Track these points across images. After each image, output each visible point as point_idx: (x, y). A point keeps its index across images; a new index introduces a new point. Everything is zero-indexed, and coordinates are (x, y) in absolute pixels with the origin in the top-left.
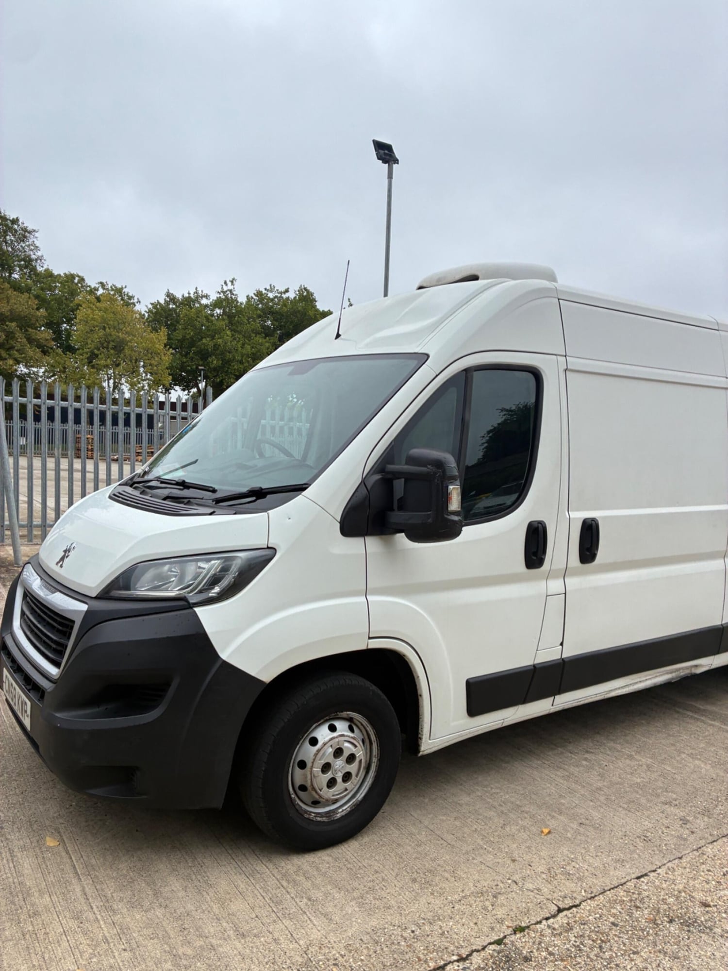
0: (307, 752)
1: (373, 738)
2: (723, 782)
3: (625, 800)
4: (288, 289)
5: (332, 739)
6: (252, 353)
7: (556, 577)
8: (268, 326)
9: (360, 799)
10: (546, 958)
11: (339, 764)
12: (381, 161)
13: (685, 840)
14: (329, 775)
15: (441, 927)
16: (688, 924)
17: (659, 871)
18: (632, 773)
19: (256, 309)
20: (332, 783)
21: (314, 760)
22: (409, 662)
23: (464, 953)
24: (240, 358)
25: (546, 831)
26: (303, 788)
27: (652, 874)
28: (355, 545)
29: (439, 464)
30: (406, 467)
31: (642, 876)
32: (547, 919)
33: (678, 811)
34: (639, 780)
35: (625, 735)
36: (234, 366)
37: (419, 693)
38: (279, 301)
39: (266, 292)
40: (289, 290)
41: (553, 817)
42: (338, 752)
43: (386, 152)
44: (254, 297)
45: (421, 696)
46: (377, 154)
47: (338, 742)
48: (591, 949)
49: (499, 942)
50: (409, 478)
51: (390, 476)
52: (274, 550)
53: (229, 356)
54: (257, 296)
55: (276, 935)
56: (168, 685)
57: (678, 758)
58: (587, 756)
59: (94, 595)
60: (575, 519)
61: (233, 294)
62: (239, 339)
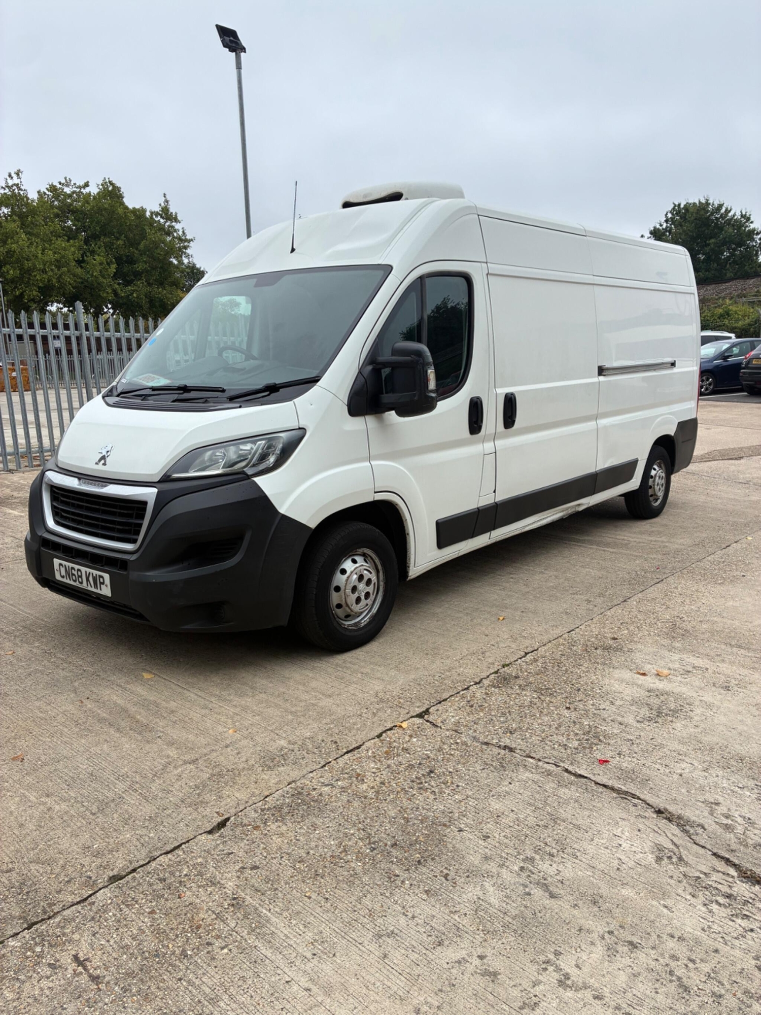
0: (339, 579)
1: (380, 567)
2: (607, 577)
3: (546, 596)
4: (88, 182)
5: (355, 569)
6: (56, 260)
7: (489, 441)
8: (69, 228)
9: (375, 612)
10: (528, 675)
11: (361, 586)
12: (227, 49)
13: (592, 610)
14: (356, 595)
15: (456, 672)
16: (607, 648)
17: (580, 627)
18: (546, 581)
19: (52, 207)
20: (358, 600)
21: (346, 584)
22: (399, 509)
23: (477, 680)
24: (42, 266)
25: (501, 618)
26: (339, 606)
27: (577, 630)
28: (359, 423)
29: (419, 354)
30: (394, 358)
31: (571, 631)
32: (520, 658)
33: (582, 597)
34: (552, 584)
35: (534, 561)
36: (35, 276)
37: (406, 532)
38: (79, 196)
39: (61, 186)
40: (89, 184)
41: (503, 611)
42: (361, 578)
43: (232, 38)
44: (48, 193)
45: (408, 534)
46: (222, 41)
47: (360, 570)
48: (553, 667)
49: (496, 672)
50: (394, 366)
51: (378, 367)
52: (303, 430)
53: (27, 265)
54: (51, 192)
55: (352, 692)
56: (241, 538)
57: (575, 569)
58: (512, 576)
59: (157, 480)
60: (500, 394)
61: (21, 190)
62: (37, 243)
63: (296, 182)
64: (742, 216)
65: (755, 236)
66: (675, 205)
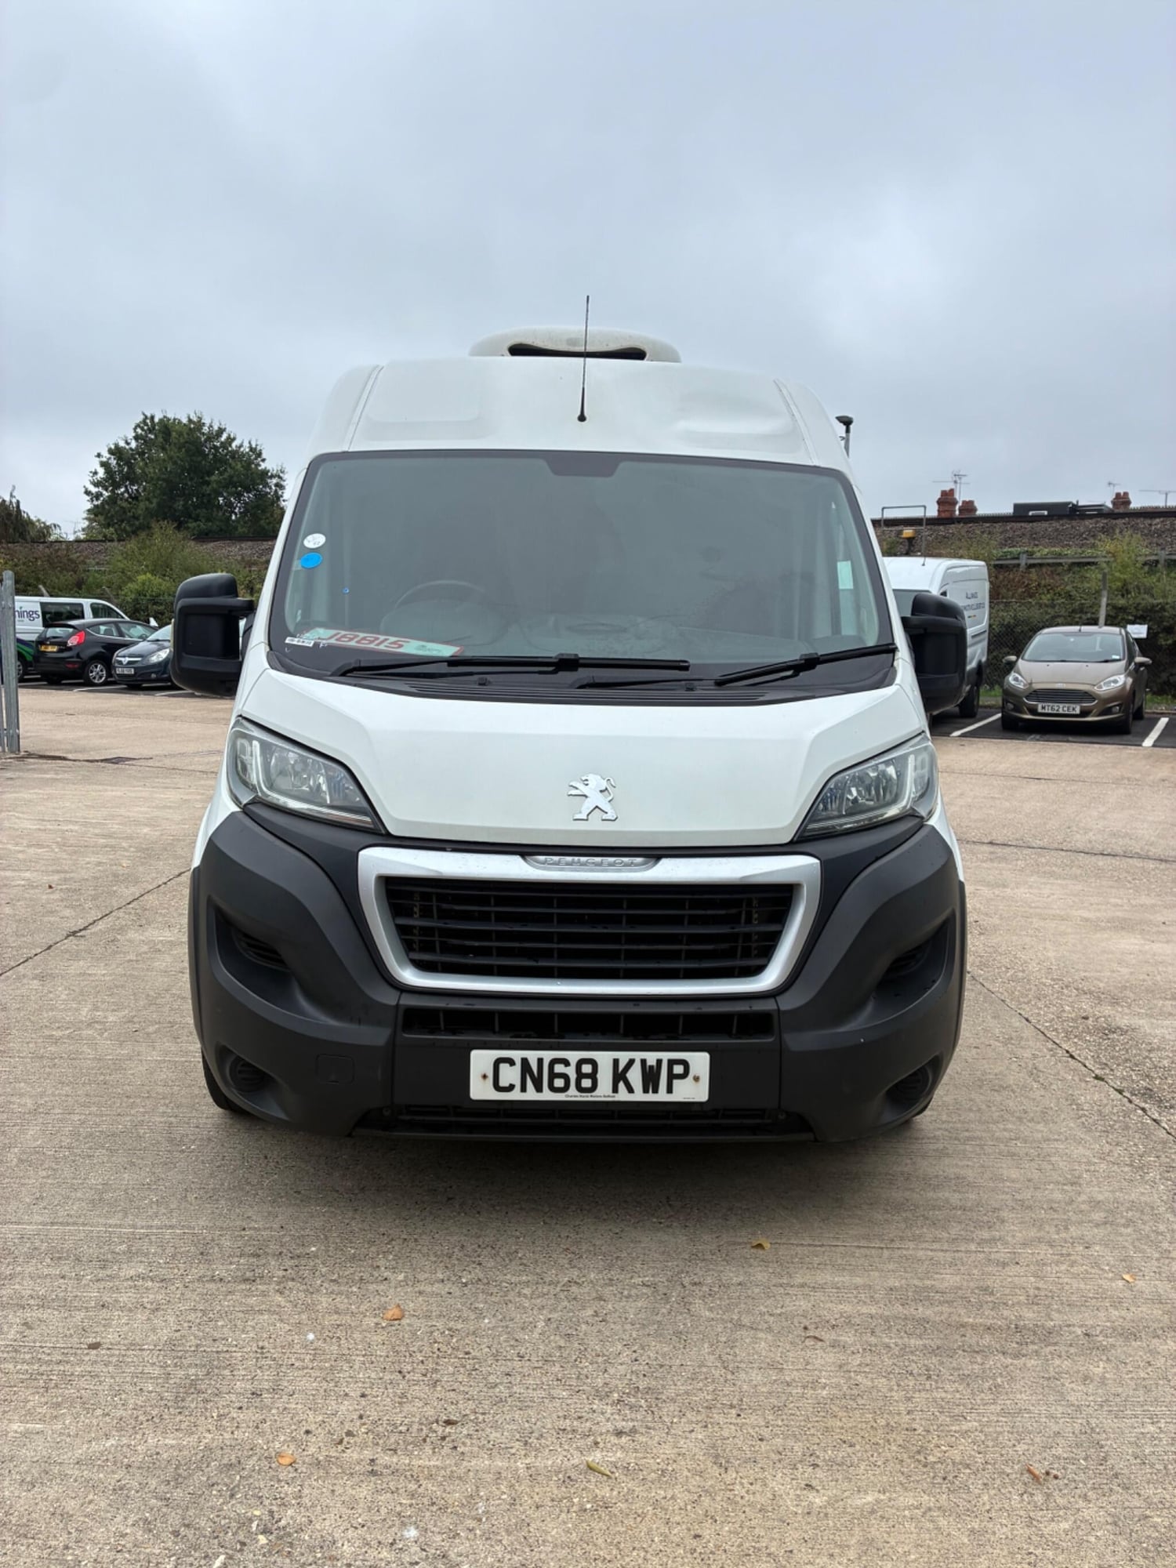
59: (787, 839)
63: (588, 297)
64: (251, 449)
65: (269, 481)
66: (146, 417)
